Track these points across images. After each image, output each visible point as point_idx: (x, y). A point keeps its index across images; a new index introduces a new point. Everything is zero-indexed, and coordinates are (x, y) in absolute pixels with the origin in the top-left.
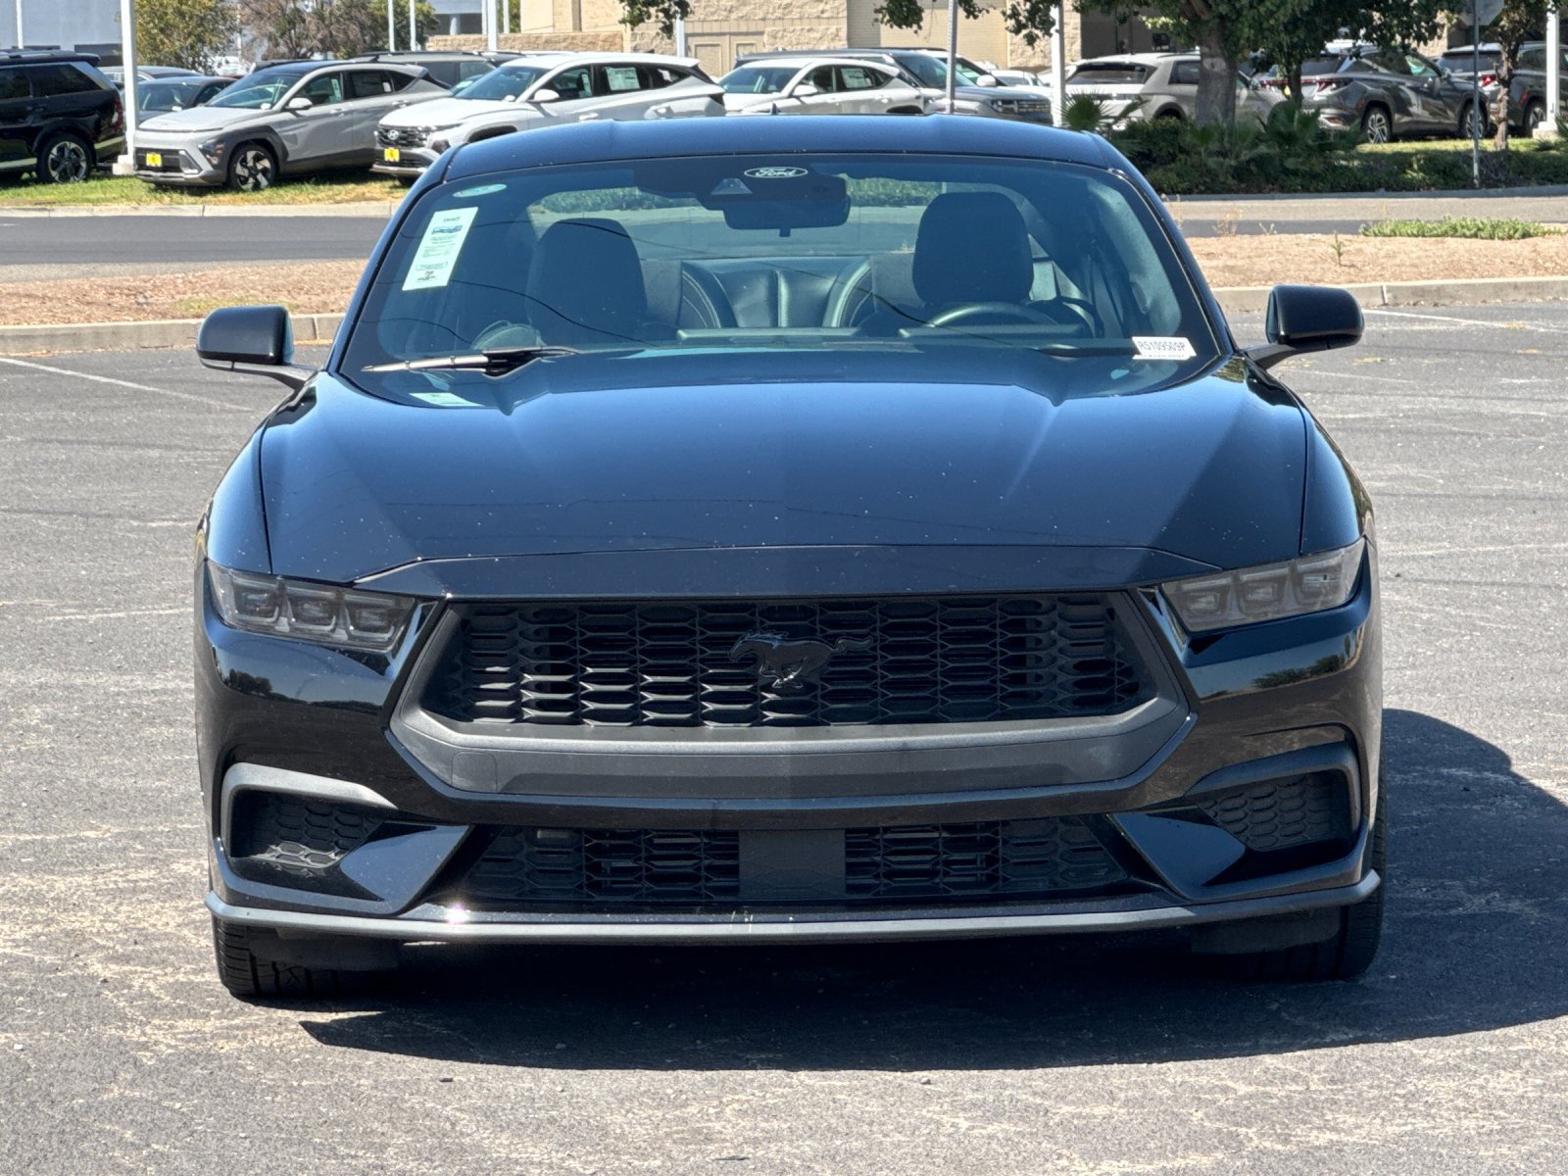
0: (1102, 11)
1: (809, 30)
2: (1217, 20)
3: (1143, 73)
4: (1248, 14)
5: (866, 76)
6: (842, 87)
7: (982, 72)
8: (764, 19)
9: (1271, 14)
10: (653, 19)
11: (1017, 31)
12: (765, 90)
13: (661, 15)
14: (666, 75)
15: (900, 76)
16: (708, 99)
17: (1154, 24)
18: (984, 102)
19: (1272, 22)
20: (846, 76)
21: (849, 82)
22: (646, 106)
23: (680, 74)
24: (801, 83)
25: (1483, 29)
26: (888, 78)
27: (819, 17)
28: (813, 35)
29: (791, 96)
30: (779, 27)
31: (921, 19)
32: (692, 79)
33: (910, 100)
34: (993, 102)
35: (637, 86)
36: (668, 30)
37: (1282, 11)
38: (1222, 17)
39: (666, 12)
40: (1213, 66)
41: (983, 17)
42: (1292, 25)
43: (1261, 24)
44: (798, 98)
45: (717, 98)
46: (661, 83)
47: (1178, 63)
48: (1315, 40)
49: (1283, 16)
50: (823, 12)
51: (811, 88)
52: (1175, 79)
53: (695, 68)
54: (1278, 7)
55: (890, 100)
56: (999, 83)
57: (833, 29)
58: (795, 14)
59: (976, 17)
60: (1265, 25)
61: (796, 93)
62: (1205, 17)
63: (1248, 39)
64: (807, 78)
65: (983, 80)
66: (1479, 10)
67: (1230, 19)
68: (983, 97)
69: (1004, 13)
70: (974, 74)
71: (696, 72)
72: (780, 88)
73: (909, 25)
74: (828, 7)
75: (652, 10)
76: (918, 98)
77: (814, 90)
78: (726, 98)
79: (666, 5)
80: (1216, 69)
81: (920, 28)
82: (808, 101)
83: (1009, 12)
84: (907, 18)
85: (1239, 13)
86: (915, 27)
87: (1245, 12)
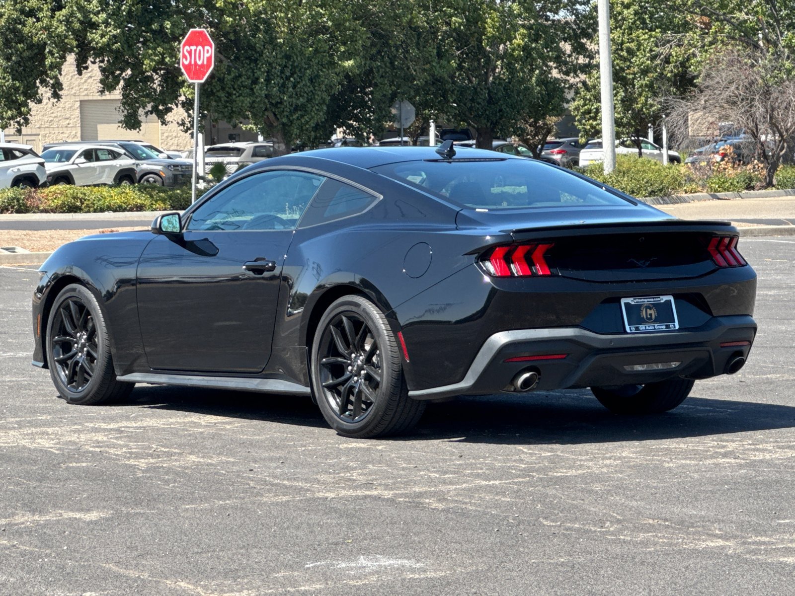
0: (227, 122)
1: (62, 133)
2: (281, 126)
3: (239, 151)
4: (296, 123)
5: (109, 154)
6: (98, 159)
7: (160, 152)
8: (39, 128)
9: (307, 122)
10: (12, 126)
11: (186, 131)
12: (60, 161)
13: (16, 125)
14: (17, 153)
15: (125, 154)
16: (37, 165)
17: (246, 128)
18: (164, 166)
19: (307, 126)
20: (99, 154)
21: (101, 157)
22: (8, 168)
23: (24, 153)
24: (77, 158)
25: (405, 130)
26: (119, 155)
27: (66, 127)
28: (63, 135)
29: (73, 164)
30: (47, 131)
31: (140, 126)
32: (30, 155)
33: (130, 165)
34: (169, 166)
35: (3, 158)
36: (19, 131)
37: (312, 121)
38: (283, 124)
39: (18, 123)
40: (279, 147)
41: (170, 126)
42: (317, 128)
43: (302, 127)
44: (77, 164)
45: (42, 164)
46: (15, 157)
47: (256, 147)
48: (326, 135)
49: (312, 124)
50: (69, 124)
51: (83, 159)
52: (255, 154)
53: (31, 150)
54: (310, 120)
55: (121, 165)
56: (169, 157)
57: (74, 132)
58: (55, 125)
59: (166, 125)
60: (304, 128)
61: (76, 162)
62: (275, 124)
63: (296, 135)
64: (80, 155)
65: (161, 155)
66: (403, 121)
67: (287, 125)
68: (164, 164)
69: (178, 123)
70: (157, 153)
71: (31, 152)
72: (68, 159)
73: (135, 129)
74: (71, 122)
75: (12, 122)
76: (134, 164)
77: (85, 161)
78: (46, 164)
79: (18, 119)
80: (281, 149)
81: (140, 130)
82: (82, 166)
83: (180, 123)
84: (134, 125)
85: (292, 122)
86: (138, 130)
87: (295, 122)
